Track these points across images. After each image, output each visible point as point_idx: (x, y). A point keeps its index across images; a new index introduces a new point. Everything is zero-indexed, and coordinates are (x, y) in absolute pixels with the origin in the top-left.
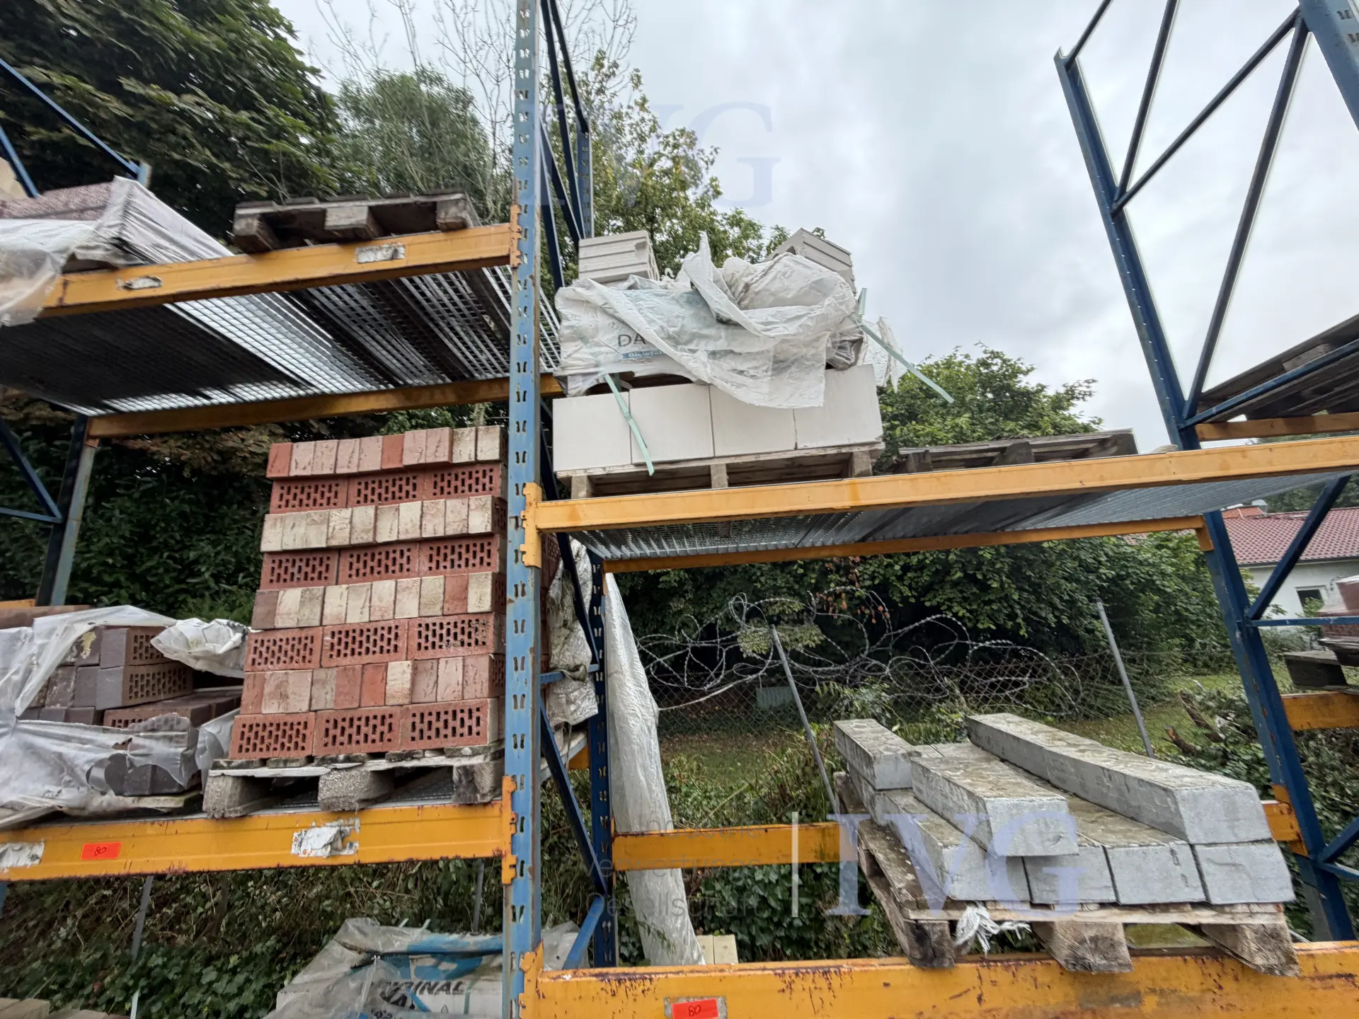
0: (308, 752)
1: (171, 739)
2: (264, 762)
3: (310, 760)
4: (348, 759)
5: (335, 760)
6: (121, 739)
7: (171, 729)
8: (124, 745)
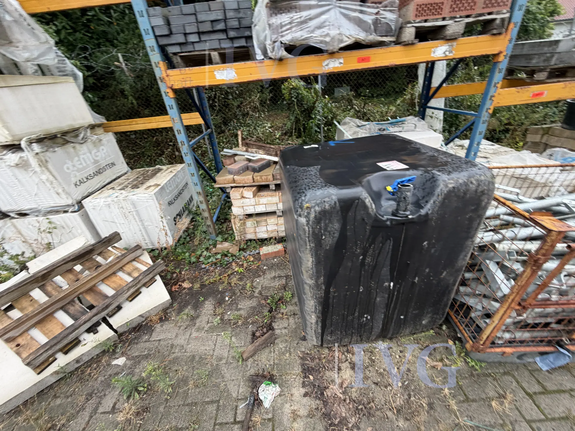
0: (443, 16)
1: (390, 11)
2: (426, 21)
3: (444, 19)
4: (461, 17)
5: (455, 18)
6: (375, 11)
7: (392, 7)
8: (377, 13)
